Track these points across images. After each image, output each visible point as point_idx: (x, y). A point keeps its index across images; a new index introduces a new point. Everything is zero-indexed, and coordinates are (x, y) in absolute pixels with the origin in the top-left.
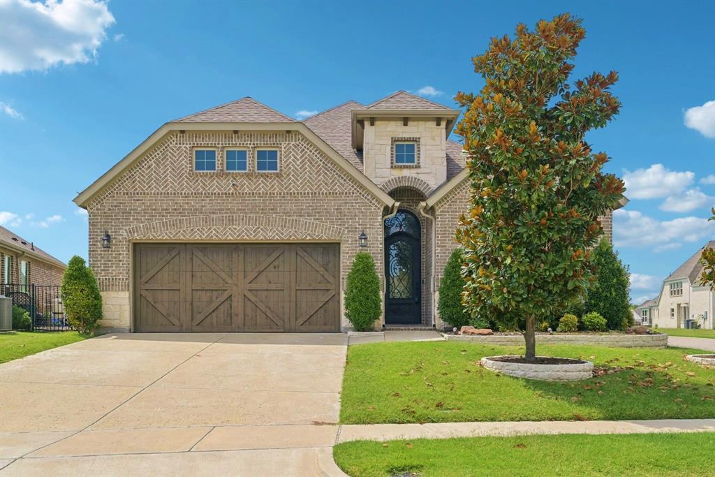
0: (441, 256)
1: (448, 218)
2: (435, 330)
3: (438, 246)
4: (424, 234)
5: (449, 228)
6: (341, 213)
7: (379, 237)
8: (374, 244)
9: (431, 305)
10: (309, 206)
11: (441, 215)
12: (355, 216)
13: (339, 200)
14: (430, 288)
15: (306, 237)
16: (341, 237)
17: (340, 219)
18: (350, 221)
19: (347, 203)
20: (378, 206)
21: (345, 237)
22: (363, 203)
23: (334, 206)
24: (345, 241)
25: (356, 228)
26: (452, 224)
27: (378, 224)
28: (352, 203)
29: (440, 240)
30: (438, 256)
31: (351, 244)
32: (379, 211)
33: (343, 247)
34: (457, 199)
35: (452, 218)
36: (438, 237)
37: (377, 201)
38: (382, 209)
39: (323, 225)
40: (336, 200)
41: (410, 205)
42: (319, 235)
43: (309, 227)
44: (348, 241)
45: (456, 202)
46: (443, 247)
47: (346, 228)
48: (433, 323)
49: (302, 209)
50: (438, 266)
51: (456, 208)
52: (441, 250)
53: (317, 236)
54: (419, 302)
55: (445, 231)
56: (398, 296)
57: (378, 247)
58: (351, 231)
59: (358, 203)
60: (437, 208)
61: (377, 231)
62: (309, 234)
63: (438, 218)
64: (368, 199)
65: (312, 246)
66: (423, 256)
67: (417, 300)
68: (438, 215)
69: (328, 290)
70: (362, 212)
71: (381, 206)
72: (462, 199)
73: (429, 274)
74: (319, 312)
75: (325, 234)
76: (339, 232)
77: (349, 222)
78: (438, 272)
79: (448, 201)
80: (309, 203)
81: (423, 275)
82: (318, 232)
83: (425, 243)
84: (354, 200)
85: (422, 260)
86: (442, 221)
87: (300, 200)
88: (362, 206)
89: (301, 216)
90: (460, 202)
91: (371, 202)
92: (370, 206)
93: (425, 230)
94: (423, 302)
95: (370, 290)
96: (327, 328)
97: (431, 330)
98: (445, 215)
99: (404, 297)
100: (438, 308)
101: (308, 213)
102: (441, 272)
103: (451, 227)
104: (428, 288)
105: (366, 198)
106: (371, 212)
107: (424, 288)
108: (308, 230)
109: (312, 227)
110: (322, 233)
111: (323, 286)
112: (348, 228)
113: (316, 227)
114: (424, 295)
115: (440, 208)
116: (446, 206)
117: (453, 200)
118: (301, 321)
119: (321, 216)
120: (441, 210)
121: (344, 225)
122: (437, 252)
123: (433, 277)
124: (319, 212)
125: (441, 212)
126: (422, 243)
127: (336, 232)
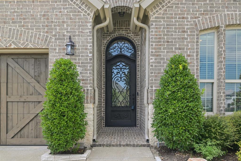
0: (156, 66)
1: (164, 25)
2: (149, 146)
3: (152, 55)
4: (139, 55)
5: (164, 35)
6: (48, 19)
7: (89, 45)
8: (82, 52)
9: (144, 116)
10: (14, 12)
11: (156, 21)
12: (63, 22)
13: (46, 5)
14: (143, 99)
15: (11, 45)
16: (48, 45)
17: (47, 26)
18: (58, 28)
19: (55, 8)
20: (88, 12)
21: (52, 46)
22: (71, 8)
23: (41, 12)
24: (52, 49)
25: (64, 35)
26: (167, 31)
27: (88, 31)
28: (61, 8)
29: (155, 49)
30: (152, 66)
31: (58, 53)
32: (89, 17)
33: (50, 57)
34: (173, 4)
35: (167, 25)
36: (152, 45)
37: (86, 6)
38: (92, 15)
39: (28, 32)
40: (43, 6)
41: (128, 33)
42: (24, 43)
43: (14, 34)
44: (55, 49)
45: (172, 7)
46: (157, 56)
47: (53, 36)
48: (147, 138)
49: (6, 16)
50: (152, 76)
51: (172, 14)
52: (155, 59)
53: (22, 44)
54: (135, 110)
55: (160, 38)
56: (119, 105)
57: (88, 56)
58: (59, 39)
59: (66, 8)
60: (151, 14)
61: (87, 39)
62: (13, 42)
63: (152, 25)
64: (77, 5)
65: (23, 57)
66: (138, 73)
67: (133, 108)
68: (153, 21)
69: (39, 102)
70: (71, 19)
71: (91, 12)
72: (178, 4)
73: (142, 87)
74: (30, 124)
75: (31, 42)
76: (46, 40)
77: (56, 29)
78: (151, 83)
79: (163, 7)
80: (14, 9)
81: (138, 89)
82: (23, 40)
83: (139, 63)
84: (62, 5)
85: (137, 77)
86: (157, 28)
87: (4, 5)
88: (71, 12)
89: (5, 23)
90: (176, 7)
91: (80, 7)
92: (79, 12)
93: (139, 53)
94: (138, 110)
95: (66, 103)
96: (38, 141)
97: (144, 146)
98: (160, 21)
99: (123, 105)
100: (153, 125)
101: (13, 19)
102: (155, 83)
103: (166, 35)
104: (142, 99)
105: (75, 3)
106: (81, 19)
107: (138, 99)
108: (13, 38)
109: (17, 34)
110: (27, 41)
111: (34, 98)
112: (55, 35)
113: (21, 35)
114: (138, 104)
115: (154, 14)
116: (162, 12)
117: (169, 5)
118: (11, 133)
119: (28, 22)
120: (156, 15)
121: (52, 32)
122: (151, 61)
123: (146, 88)
124: (24, 19)
125: (156, 18)
126: (137, 63)
127: (42, 40)
